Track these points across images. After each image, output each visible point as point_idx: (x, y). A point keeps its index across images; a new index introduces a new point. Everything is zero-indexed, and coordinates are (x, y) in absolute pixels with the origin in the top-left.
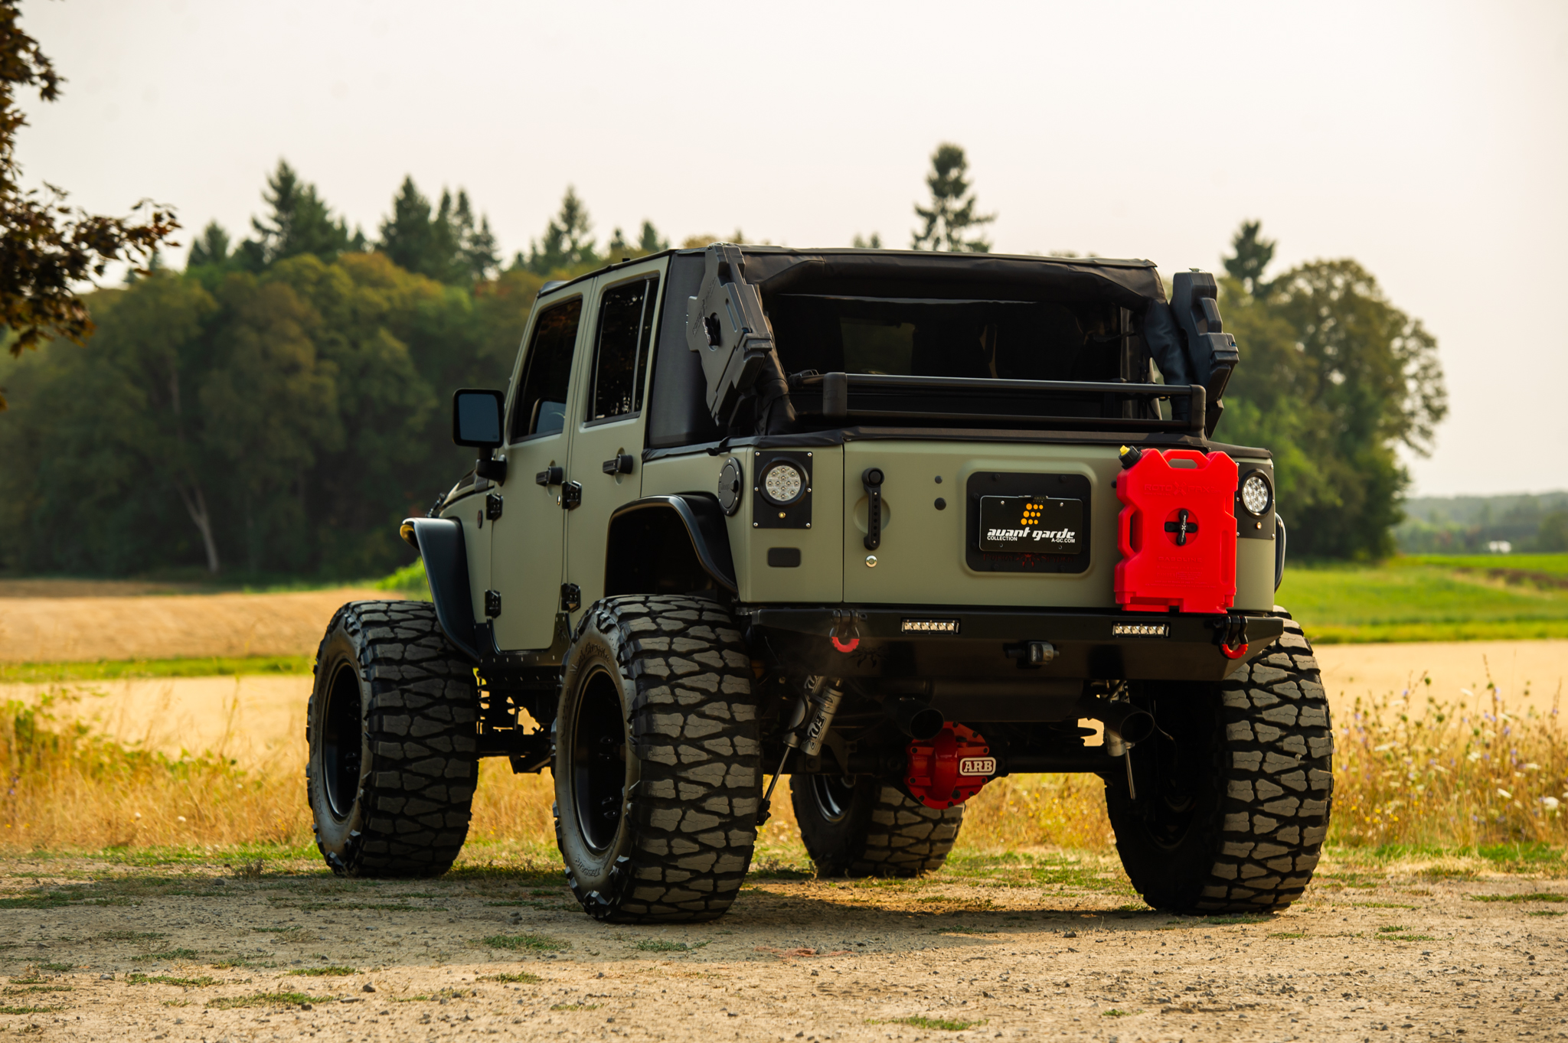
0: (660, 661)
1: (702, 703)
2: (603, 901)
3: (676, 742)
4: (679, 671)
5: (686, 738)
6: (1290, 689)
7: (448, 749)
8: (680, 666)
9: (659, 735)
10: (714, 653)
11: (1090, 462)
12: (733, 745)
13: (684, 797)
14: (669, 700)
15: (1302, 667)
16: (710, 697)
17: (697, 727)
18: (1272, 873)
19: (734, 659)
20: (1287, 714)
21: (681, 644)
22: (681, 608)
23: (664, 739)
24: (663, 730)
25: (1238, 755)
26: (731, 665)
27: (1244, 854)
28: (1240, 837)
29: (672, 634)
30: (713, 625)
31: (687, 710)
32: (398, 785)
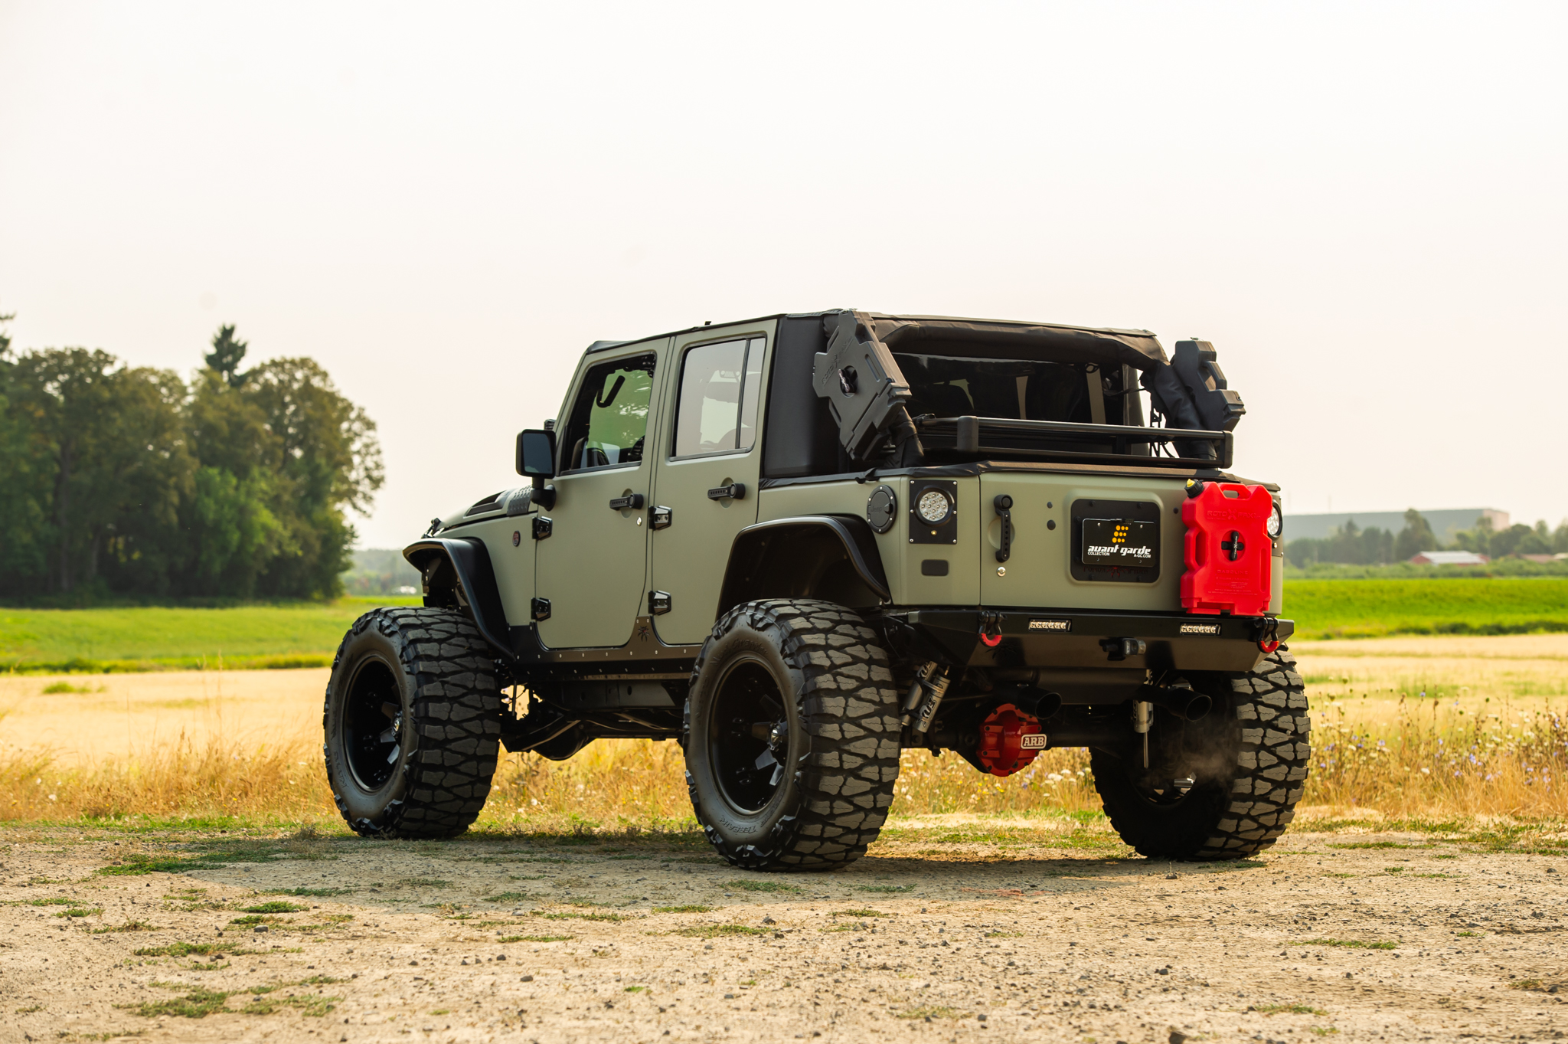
0: (821, 653)
1: (857, 689)
2: (759, 854)
3: (840, 721)
4: (838, 662)
5: (848, 717)
6: (1278, 678)
7: (479, 731)
8: (839, 658)
9: (827, 714)
10: (859, 647)
11: (1159, 493)
12: (883, 723)
13: (846, 766)
14: (833, 686)
15: (1285, 660)
16: (864, 683)
17: (856, 709)
18: (1261, 826)
19: (877, 653)
20: (1278, 699)
21: (835, 640)
22: (824, 610)
23: (832, 718)
24: (830, 710)
25: (1246, 731)
26: (875, 657)
27: (1243, 812)
28: (1244, 798)
29: (826, 631)
30: (854, 624)
31: (848, 694)
32: (440, 762)
